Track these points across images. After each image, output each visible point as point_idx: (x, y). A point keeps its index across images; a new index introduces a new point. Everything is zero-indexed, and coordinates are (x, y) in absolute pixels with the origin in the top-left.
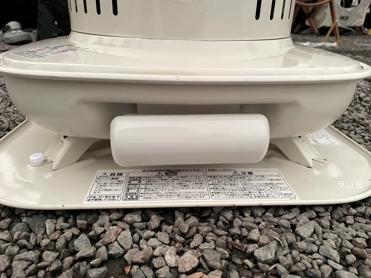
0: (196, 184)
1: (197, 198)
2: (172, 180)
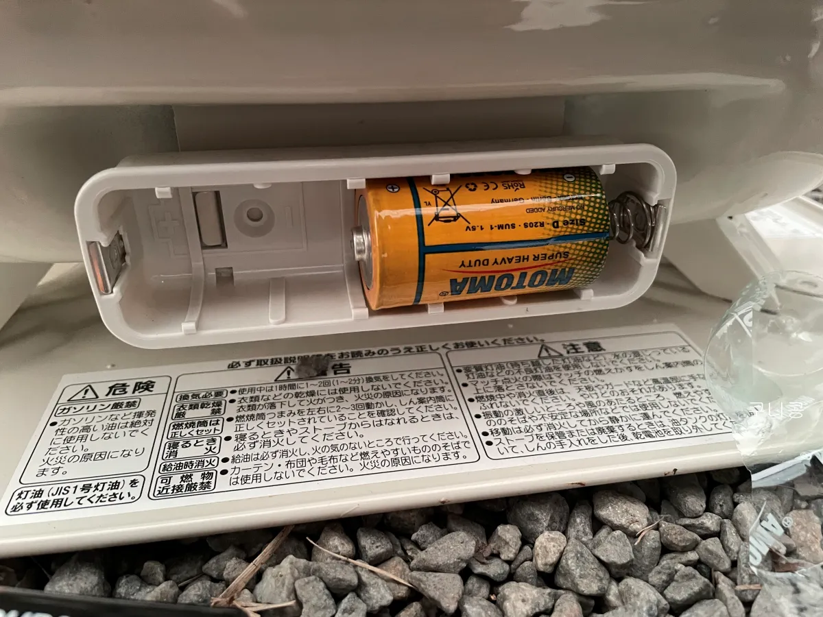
0: (421, 401)
1: (433, 463)
2: (336, 393)
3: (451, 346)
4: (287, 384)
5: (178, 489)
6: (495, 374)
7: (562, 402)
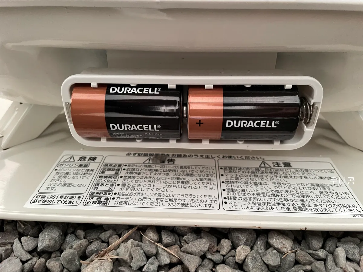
0: (201, 180)
1: (199, 208)
2: (166, 171)
3: (221, 156)
4: (147, 165)
5: (95, 203)
6: (237, 172)
7: (264, 189)
